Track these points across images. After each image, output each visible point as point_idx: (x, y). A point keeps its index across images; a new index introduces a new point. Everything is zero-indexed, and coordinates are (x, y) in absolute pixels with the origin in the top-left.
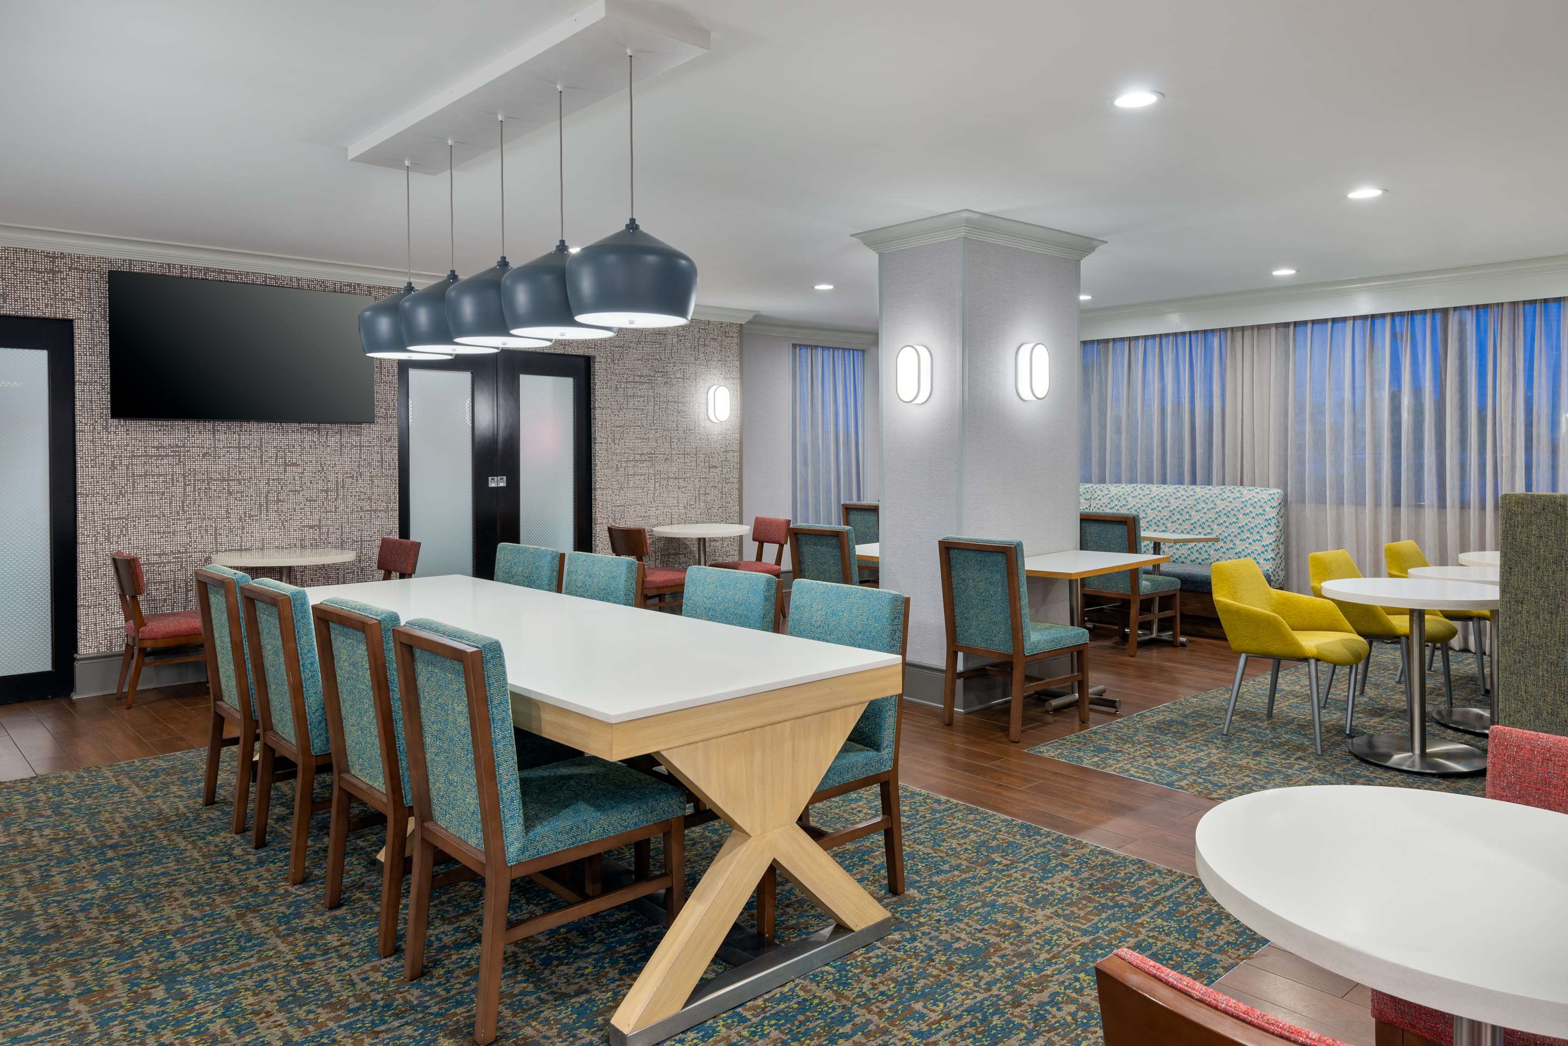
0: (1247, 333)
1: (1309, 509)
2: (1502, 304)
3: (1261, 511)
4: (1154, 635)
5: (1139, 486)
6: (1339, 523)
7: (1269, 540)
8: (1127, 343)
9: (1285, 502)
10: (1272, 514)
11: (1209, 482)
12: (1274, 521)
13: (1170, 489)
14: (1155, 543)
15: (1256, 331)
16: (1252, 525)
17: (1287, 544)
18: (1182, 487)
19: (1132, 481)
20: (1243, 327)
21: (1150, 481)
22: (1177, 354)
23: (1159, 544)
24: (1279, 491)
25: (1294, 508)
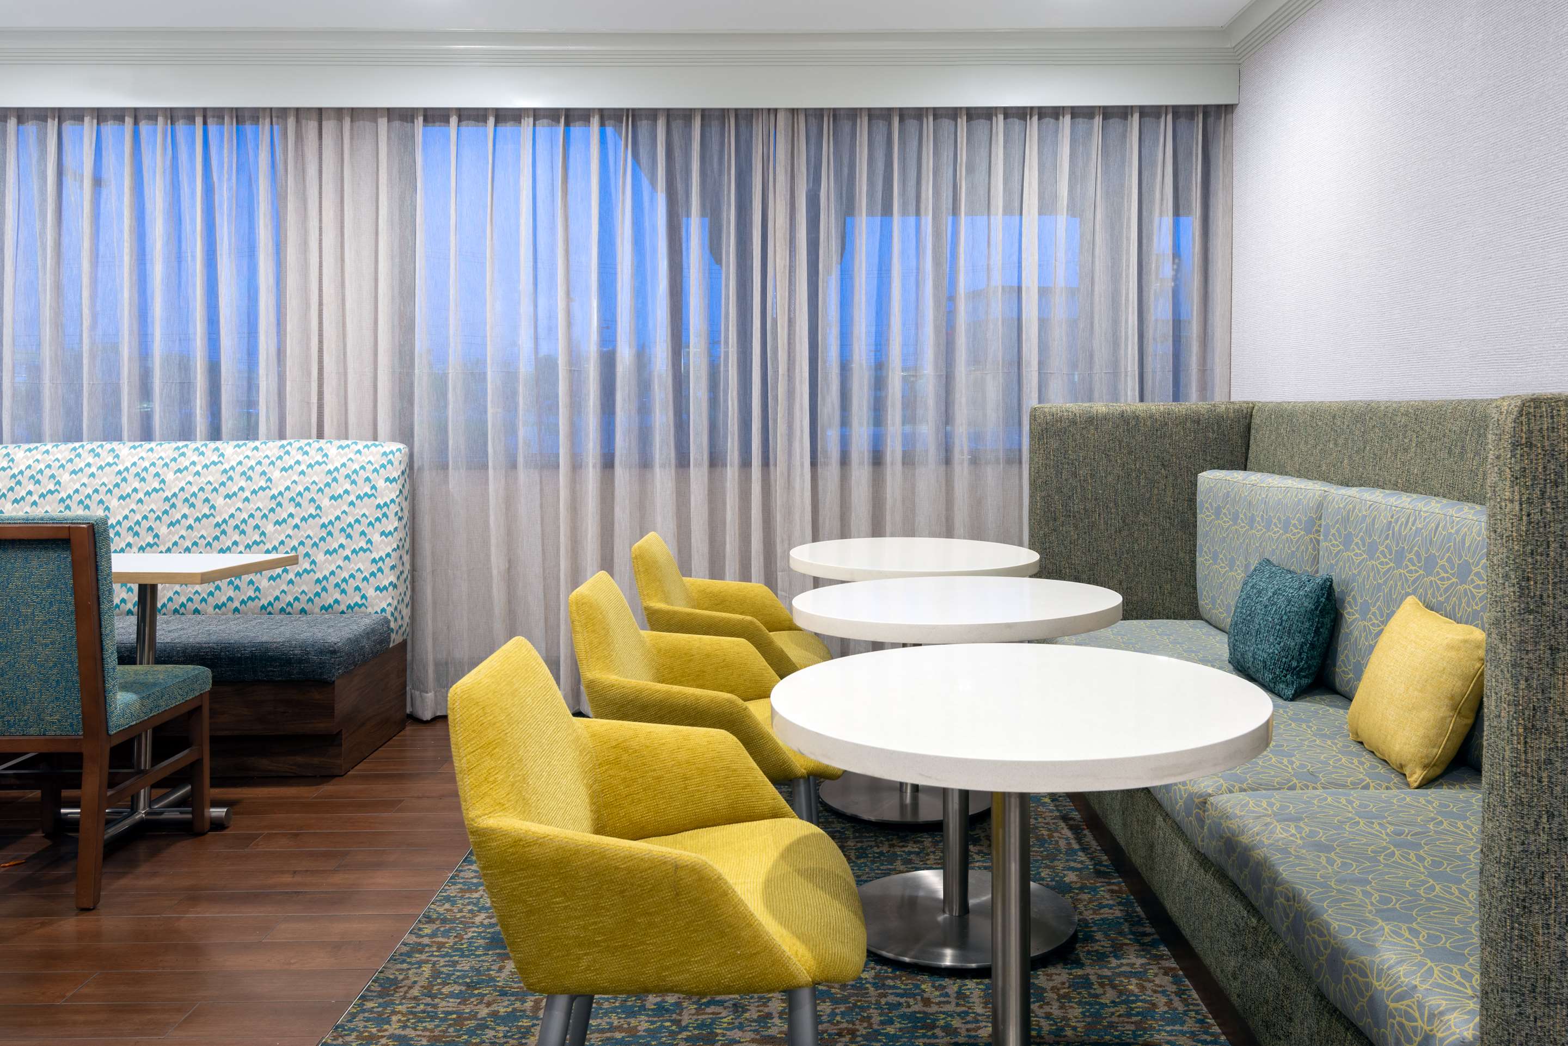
0: (329, 126)
1: (457, 480)
2: (776, 110)
3: (367, 490)
4: (141, 814)
5: (89, 446)
6: (509, 502)
7: (384, 547)
8: (52, 126)
9: (411, 470)
10: (389, 493)
11: (249, 432)
12: (394, 508)
13: (165, 450)
14: (142, 588)
15: (347, 122)
16: (351, 519)
17: (414, 552)
18: (192, 445)
19: (73, 435)
20: (320, 110)
21: (112, 434)
22: (175, 158)
23: (154, 588)
24: (402, 446)
25: (427, 479)
